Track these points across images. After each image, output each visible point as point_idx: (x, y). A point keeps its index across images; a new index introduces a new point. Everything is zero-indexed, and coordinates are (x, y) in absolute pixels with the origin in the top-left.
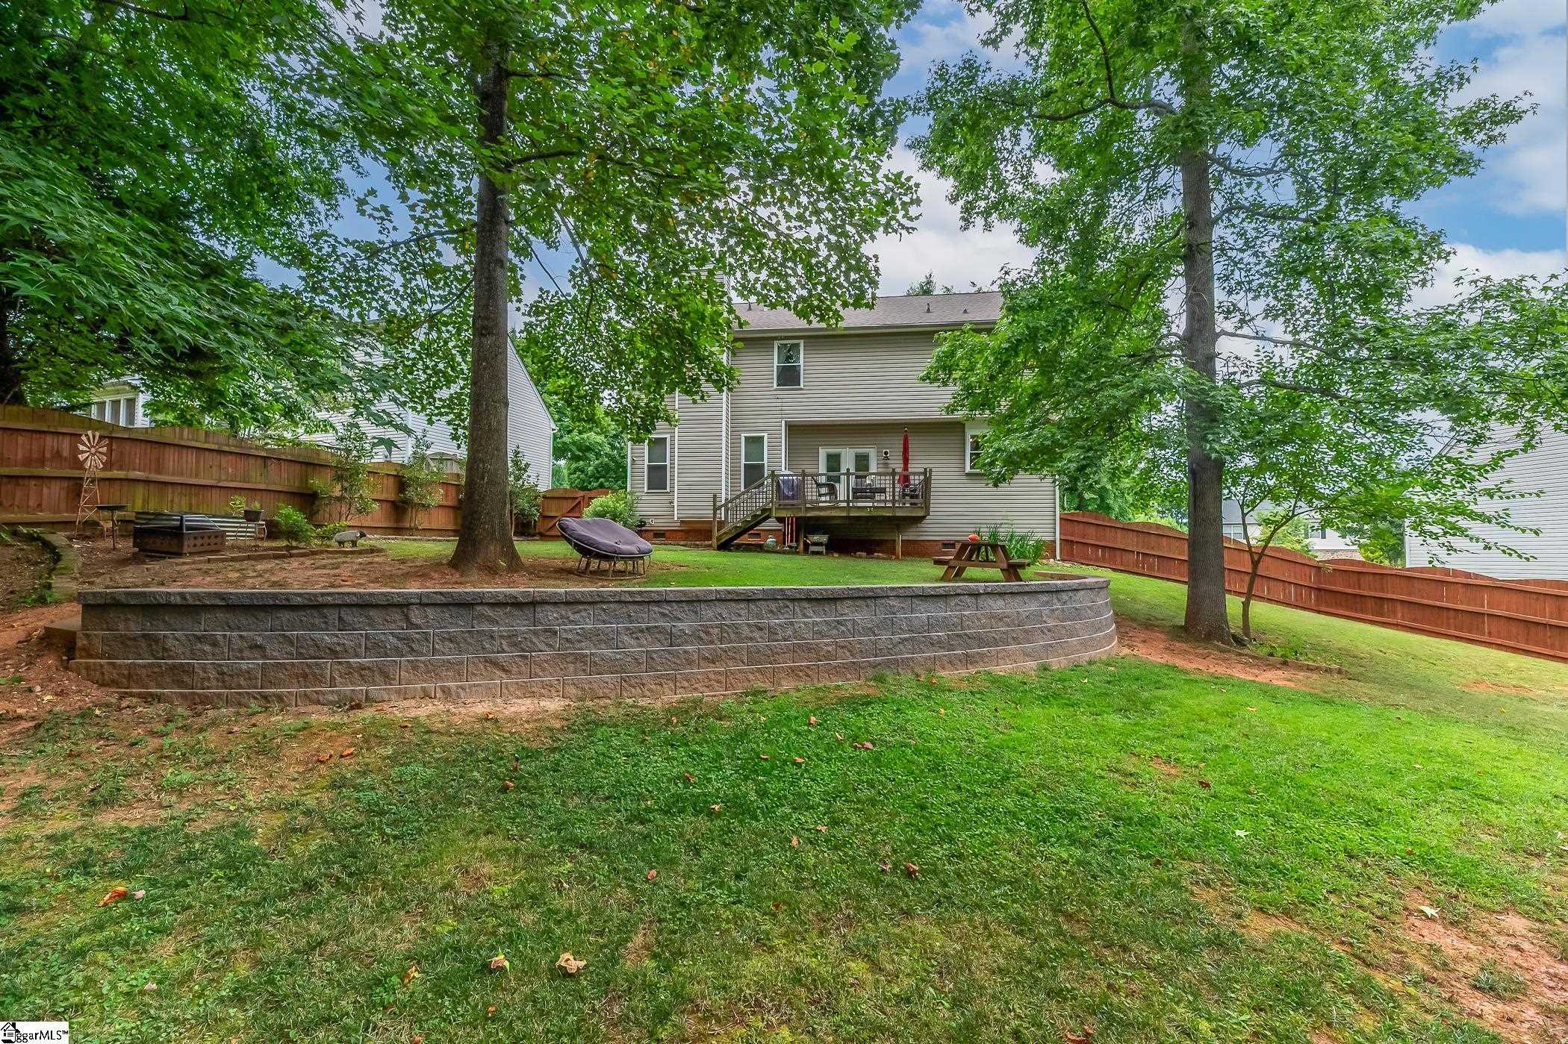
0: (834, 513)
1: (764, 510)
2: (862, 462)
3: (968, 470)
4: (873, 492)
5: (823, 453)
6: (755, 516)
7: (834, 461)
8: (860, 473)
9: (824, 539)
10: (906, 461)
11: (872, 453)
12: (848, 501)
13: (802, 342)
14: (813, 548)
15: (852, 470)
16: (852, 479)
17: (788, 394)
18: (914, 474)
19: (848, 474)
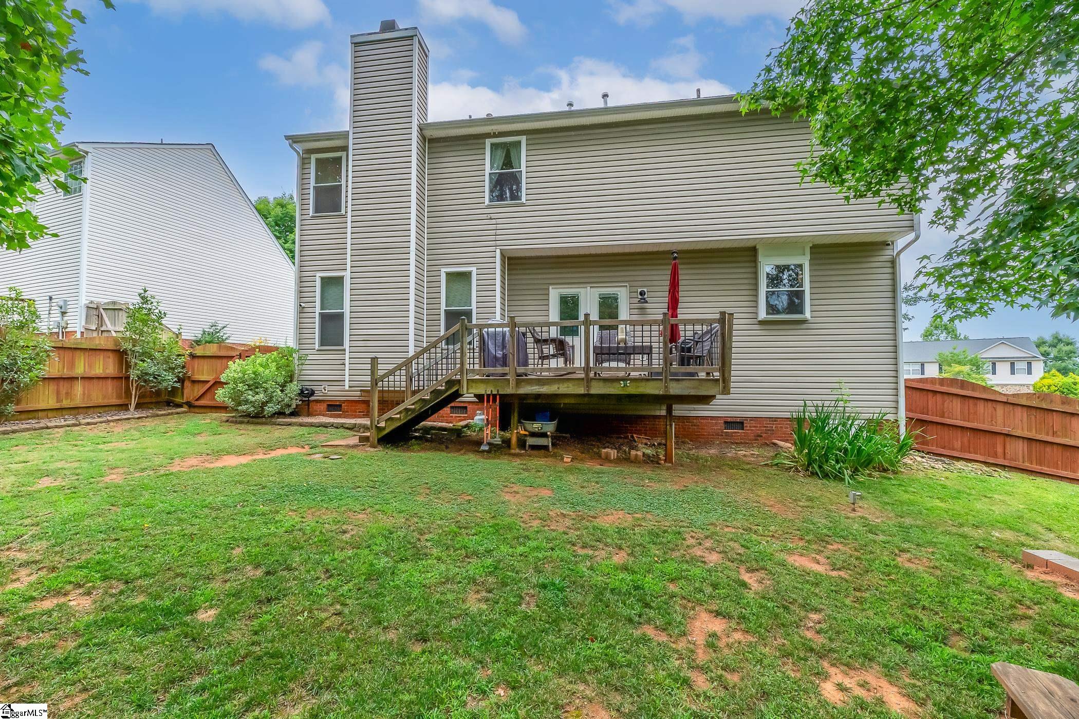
0: (563, 389)
1: (450, 383)
2: (608, 307)
3: (763, 315)
4: (625, 353)
5: (554, 295)
6: (436, 393)
7: (569, 306)
8: (607, 322)
9: (549, 427)
10: (674, 303)
11: (623, 295)
12: (587, 369)
13: (523, 139)
14: (531, 441)
15: (594, 317)
16: (595, 331)
17: (505, 210)
18: (686, 322)
19: (587, 322)
